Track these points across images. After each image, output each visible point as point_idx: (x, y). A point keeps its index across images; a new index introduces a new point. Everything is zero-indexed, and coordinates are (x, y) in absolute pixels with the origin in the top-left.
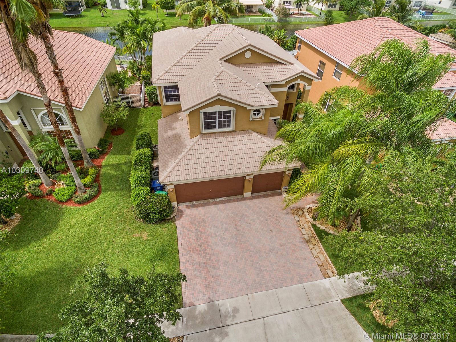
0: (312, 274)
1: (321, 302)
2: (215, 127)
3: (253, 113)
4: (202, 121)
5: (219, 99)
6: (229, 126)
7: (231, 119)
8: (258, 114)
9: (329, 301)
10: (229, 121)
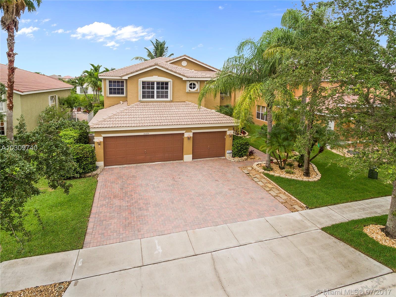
0: (275, 209)
1: (294, 232)
2: (153, 97)
3: (189, 86)
4: (140, 90)
5: (156, 68)
6: (167, 97)
7: (169, 90)
8: (194, 88)
9: (306, 231)
10: (167, 92)
